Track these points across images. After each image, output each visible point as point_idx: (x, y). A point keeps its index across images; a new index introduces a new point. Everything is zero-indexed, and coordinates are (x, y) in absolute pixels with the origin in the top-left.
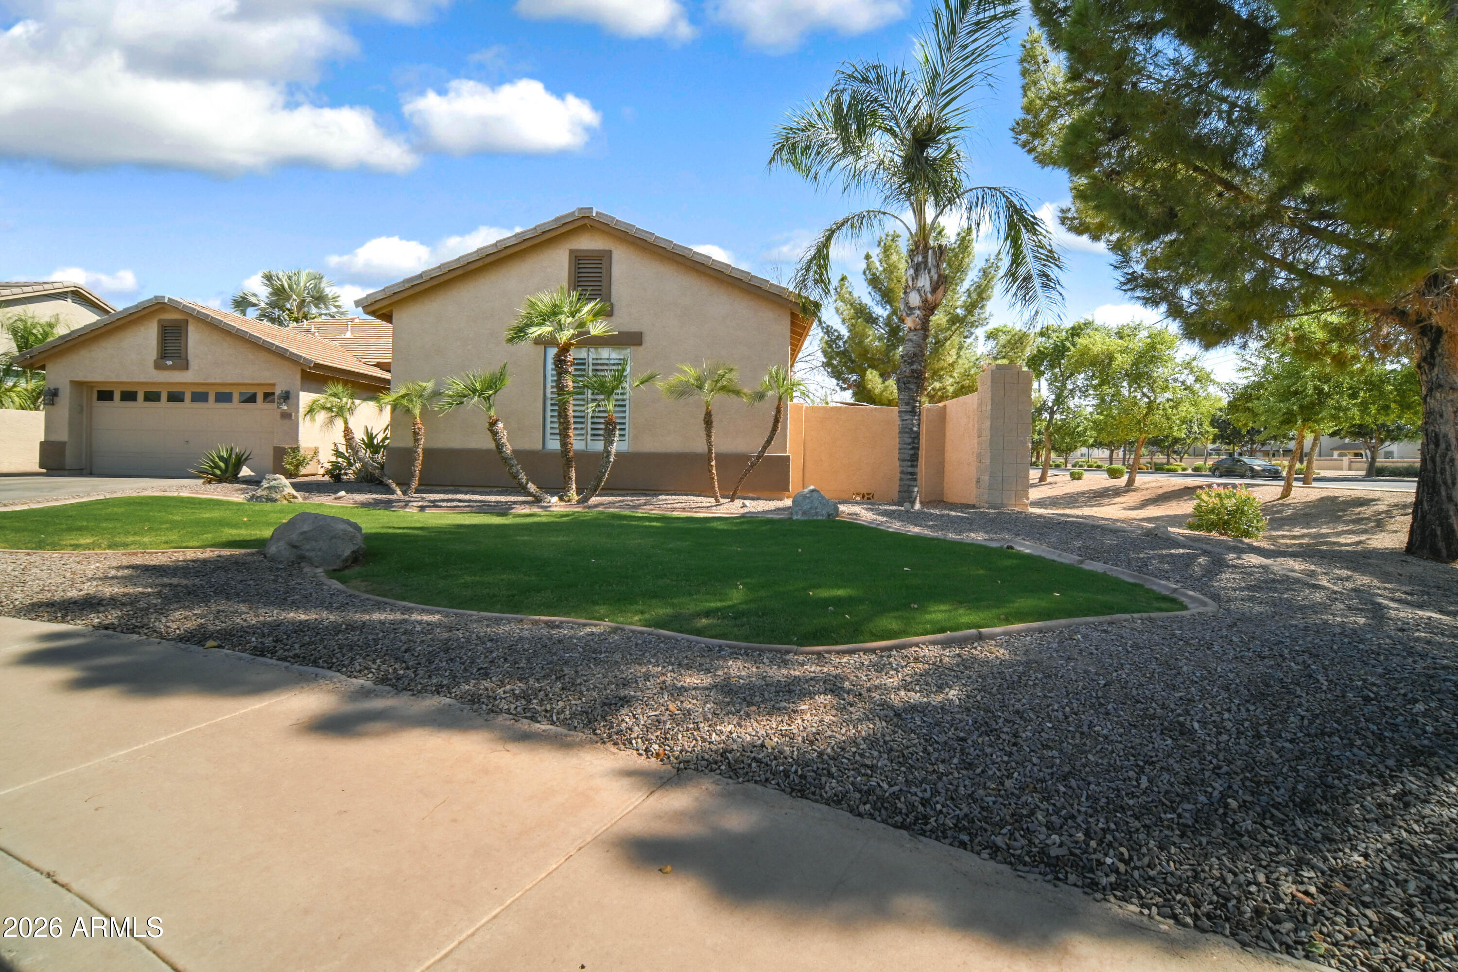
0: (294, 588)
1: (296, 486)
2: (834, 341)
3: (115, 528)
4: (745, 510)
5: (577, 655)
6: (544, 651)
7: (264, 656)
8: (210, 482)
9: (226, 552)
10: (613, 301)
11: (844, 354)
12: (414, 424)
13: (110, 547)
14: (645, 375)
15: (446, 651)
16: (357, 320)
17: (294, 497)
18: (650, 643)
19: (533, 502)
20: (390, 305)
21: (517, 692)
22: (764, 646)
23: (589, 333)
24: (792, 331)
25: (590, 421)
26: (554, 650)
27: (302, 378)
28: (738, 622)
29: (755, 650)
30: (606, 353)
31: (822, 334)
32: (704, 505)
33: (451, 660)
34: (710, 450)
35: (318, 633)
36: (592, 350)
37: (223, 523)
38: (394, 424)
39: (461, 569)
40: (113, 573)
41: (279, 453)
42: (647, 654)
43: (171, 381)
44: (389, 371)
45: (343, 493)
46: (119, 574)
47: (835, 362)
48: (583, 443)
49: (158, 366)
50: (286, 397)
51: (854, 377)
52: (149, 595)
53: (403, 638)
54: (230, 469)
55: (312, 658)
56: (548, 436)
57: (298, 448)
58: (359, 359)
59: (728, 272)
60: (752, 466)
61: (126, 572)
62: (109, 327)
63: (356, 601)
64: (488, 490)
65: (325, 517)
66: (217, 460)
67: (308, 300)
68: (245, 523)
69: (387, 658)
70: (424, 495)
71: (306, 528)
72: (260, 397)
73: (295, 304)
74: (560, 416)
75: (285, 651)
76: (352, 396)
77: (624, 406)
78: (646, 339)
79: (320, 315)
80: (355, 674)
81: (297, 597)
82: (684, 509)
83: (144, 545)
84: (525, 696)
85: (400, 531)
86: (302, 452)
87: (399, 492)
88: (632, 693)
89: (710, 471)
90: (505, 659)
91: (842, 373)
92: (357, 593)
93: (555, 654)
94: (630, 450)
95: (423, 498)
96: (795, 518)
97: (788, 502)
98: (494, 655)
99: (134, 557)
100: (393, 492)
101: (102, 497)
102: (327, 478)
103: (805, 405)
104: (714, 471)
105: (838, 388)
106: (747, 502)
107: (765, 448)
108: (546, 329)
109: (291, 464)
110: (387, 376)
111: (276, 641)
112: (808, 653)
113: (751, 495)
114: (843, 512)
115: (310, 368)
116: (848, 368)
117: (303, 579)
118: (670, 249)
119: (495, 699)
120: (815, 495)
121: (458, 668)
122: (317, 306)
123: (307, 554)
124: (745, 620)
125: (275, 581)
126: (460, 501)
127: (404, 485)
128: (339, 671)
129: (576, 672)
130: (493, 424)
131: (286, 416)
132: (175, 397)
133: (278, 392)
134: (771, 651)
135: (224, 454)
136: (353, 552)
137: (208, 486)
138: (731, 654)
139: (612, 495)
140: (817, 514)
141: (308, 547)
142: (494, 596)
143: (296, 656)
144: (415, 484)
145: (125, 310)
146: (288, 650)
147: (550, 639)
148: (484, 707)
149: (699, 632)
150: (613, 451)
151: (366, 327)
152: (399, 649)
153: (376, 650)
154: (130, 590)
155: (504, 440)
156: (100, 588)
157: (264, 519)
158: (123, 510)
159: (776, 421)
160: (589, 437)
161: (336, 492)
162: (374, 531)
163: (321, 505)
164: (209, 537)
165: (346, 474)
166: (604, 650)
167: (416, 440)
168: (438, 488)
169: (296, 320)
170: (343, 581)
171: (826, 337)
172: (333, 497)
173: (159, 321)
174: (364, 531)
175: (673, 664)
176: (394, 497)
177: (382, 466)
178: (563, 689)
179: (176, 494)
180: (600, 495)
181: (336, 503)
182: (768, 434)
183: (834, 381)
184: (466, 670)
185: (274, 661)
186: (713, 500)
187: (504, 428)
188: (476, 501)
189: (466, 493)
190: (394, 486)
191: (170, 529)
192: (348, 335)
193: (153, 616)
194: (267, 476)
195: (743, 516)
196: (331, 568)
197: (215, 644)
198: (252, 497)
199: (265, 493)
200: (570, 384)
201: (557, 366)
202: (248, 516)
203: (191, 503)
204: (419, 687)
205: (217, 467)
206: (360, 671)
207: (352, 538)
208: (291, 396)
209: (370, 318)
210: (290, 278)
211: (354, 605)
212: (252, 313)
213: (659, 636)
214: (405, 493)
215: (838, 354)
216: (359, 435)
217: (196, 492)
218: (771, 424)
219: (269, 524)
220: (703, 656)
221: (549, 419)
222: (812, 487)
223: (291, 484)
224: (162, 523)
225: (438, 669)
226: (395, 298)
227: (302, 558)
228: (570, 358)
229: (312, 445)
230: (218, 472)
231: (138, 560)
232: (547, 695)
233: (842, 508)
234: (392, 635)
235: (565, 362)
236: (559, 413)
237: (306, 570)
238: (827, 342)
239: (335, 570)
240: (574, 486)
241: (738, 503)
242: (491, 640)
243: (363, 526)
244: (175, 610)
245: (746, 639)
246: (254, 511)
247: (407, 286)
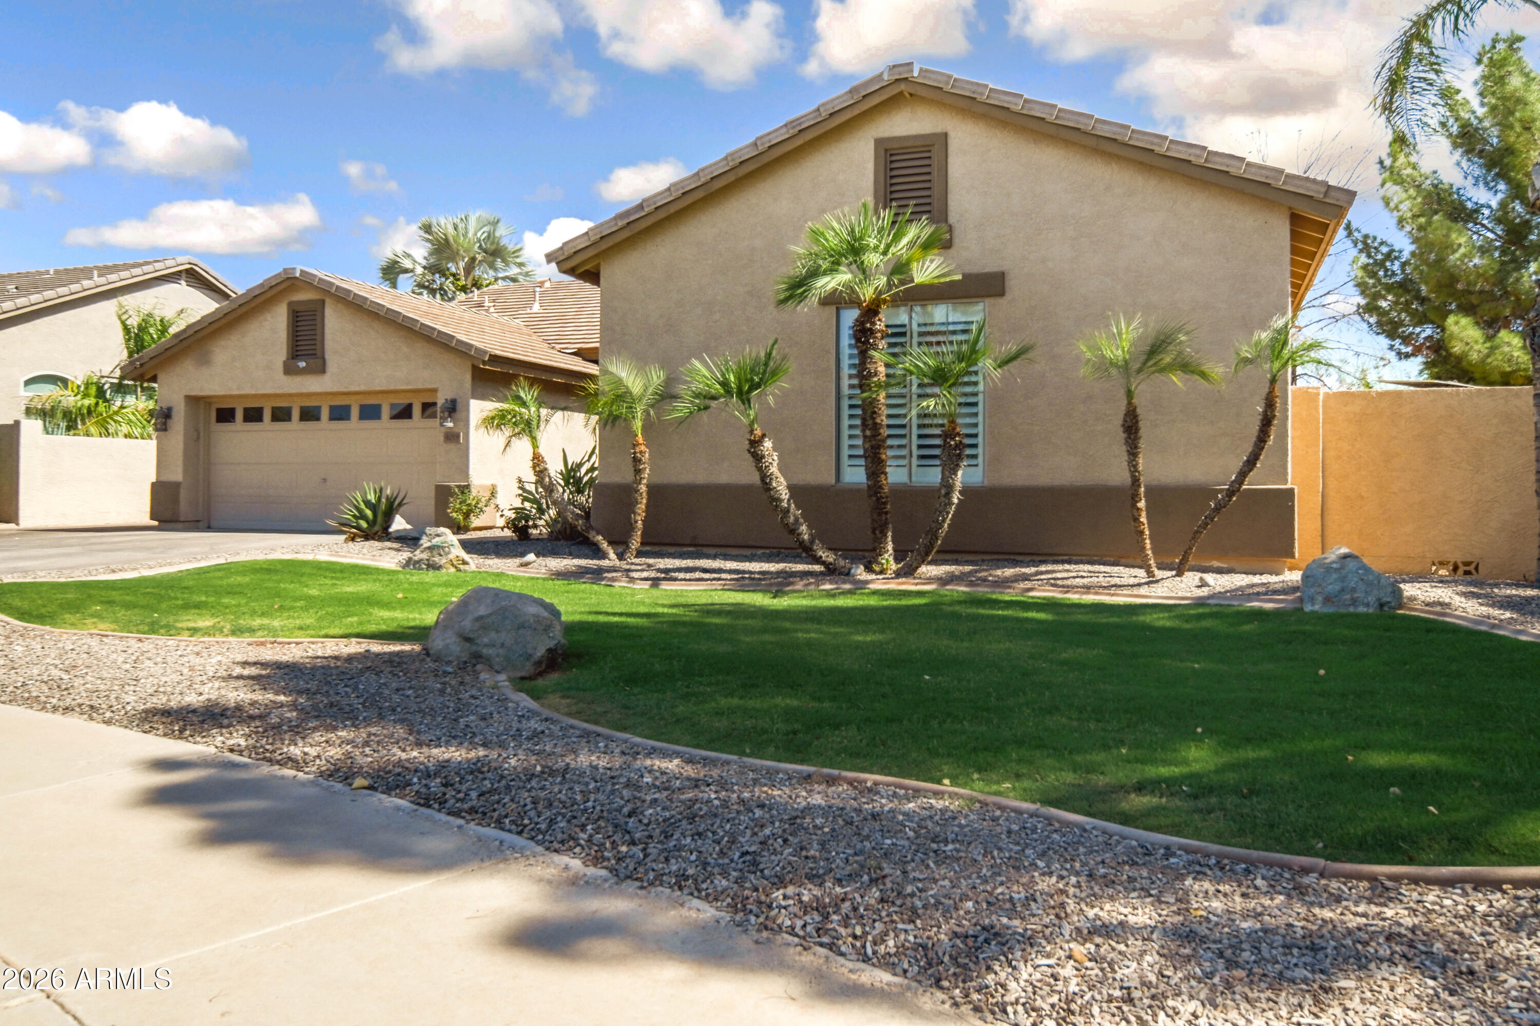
0: (469, 704)
1: (468, 546)
2: (1381, 264)
3: (238, 605)
4: (1204, 592)
5: (906, 843)
6: (849, 831)
7: (429, 806)
8: (353, 539)
9: (376, 647)
10: (952, 219)
11: (1404, 286)
12: (634, 446)
13: (233, 633)
14: (1012, 347)
15: (692, 819)
16: (547, 285)
17: (465, 563)
18: (1034, 830)
19: (821, 573)
20: (597, 256)
21: (805, 898)
22: (1255, 854)
23: (912, 281)
24: (1294, 251)
25: (915, 432)
26: (866, 832)
27: (474, 378)
28: (1201, 804)
29: (1237, 860)
30: (940, 313)
31: (1354, 252)
32: (1124, 581)
33: (700, 834)
34: (1136, 482)
35: (502, 777)
36: (918, 309)
37: (371, 601)
38: (606, 447)
39: (710, 684)
40: (238, 671)
41: (443, 494)
42: (1029, 852)
43: (304, 390)
44: (596, 362)
45: (531, 557)
46: (246, 672)
47: (1384, 304)
48: (905, 470)
49: (289, 370)
50: (453, 408)
51: (1428, 331)
52: (282, 705)
53: (626, 793)
54: (380, 518)
55: (496, 814)
56: (845, 461)
57: (468, 487)
58: (551, 344)
59: (1162, 150)
60: (1217, 509)
61: (253, 671)
62: (230, 317)
63: (555, 728)
64: (748, 552)
65: (508, 595)
66: (363, 506)
67: (479, 257)
68: (399, 601)
69: (602, 823)
70: (651, 561)
71: (482, 611)
72: (417, 410)
73: (462, 264)
74: (864, 426)
75: (458, 800)
76: (540, 403)
77: (975, 404)
78: (1012, 284)
79: (496, 279)
80: (556, 845)
81: (472, 718)
82: (1088, 588)
83: (273, 632)
84: (819, 907)
85: (616, 619)
86: (474, 492)
87: (612, 555)
88: (1005, 920)
89: (1136, 519)
90: (785, 841)
91: (1401, 323)
92: (555, 716)
93: (868, 837)
94: (986, 483)
95: (649, 566)
96: (1308, 608)
97: (1293, 577)
98: (767, 831)
99: (262, 649)
100: (603, 556)
101: (223, 561)
102: (508, 533)
103: (1323, 390)
104: (1143, 519)
105: (1392, 355)
106: (1209, 578)
107: (1243, 475)
108: (843, 277)
109: (459, 510)
110: (592, 369)
111: (445, 785)
112: (1349, 876)
113: (1216, 564)
114: (1413, 599)
115: (484, 363)
116: (1413, 314)
117: (480, 690)
118: (1051, 119)
119: (770, 907)
120: (1351, 565)
121: (711, 850)
122: (492, 266)
123: (485, 651)
124: (1213, 800)
125: (442, 692)
126: (705, 571)
127: (620, 543)
128: (532, 838)
129: (905, 872)
130: (755, 443)
131: (452, 437)
132: (309, 415)
133: (440, 402)
134: (1270, 864)
135: (372, 497)
136: (550, 650)
137: (350, 544)
138: (1190, 863)
139: (956, 562)
140: (1354, 602)
141: (486, 640)
142: (764, 731)
143: (472, 810)
144: (635, 543)
145: (249, 291)
146: (462, 800)
147: (859, 811)
148: (753, 919)
149: (1126, 819)
150: (958, 485)
151: (561, 294)
152: (619, 810)
153: (586, 810)
154: (258, 696)
155: (774, 469)
156: (223, 692)
157: (424, 596)
158: (247, 579)
159: (1267, 422)
160: (915, 462)
161: (523, 555)
162: (577, 618)
163: (500, 575)
164: (352, 622)
165: (535, 526)
166: (951, 837)
167: (638, 471)
168: (672, 550)
169: (464, 289)
170: (535, 695)
171: (1364, 259)
172: (518, 561)
173: (290, 304)
174: (564, 618)
175: (1077, 874)
176: (605, 563)
177: (587, 515)
178: (882, 900)
179: (310, 557)
180: (934, 562)
181: (522, 573)
182: (1248, 447)
183: (1384, 341)
184: (722, 853)
185: (443, 817)
186: (1141, 573)
187: (774, 449)
188: (730, 572)
189: (714, 557)
190: (604, 545)
191: (305, 609)
192: (536, 308)
193: (287, 736)
194: (429, 530)
195: (1200, 602)
196: (519, 674)
197: (365, 783)
198: (409, 561)
199: (424, 556)
200: (882, 369)
201: (858, 340)
202: (404, 591)
203: (327, 569)
204: (651, 875)
205: (363, 517)
206: (562, 842)
207: (548, 628)
208: (459, 406)
209: (567, 278)
210: (456, 228)
211: (551, 735)
212: (405, 283)
213: (1049, 820)
214: (621, 557)
215: (1389, 288)
216: (555, 467)
217: (337, 554)
218: (1255, 429)
219: (432, 604)
220: (1136, 863)
221: (846, 432)
222: (1344, 550)
223: (460, 541)
224: (297, 599)
225: (679, 848)
226: (604, 246)
227: (477, 657)
228: (880, 326)
229: (488, 482)
230: (364, 524)
231: (269, 654)
232: (855, 909)
233: (1409, 590)
234: (609, 787)
235: (872, 332)
236: (864, 420)
237: (483, 676)
238: (1365, 267)
239: (523, 678)
240: (890, 547)
241: (1191, 578)
242: (762, 806)
243: (562, 609)
244: (315, 729)
245: (1219, 838)
246: (411, 583)
247: (621, 223)
